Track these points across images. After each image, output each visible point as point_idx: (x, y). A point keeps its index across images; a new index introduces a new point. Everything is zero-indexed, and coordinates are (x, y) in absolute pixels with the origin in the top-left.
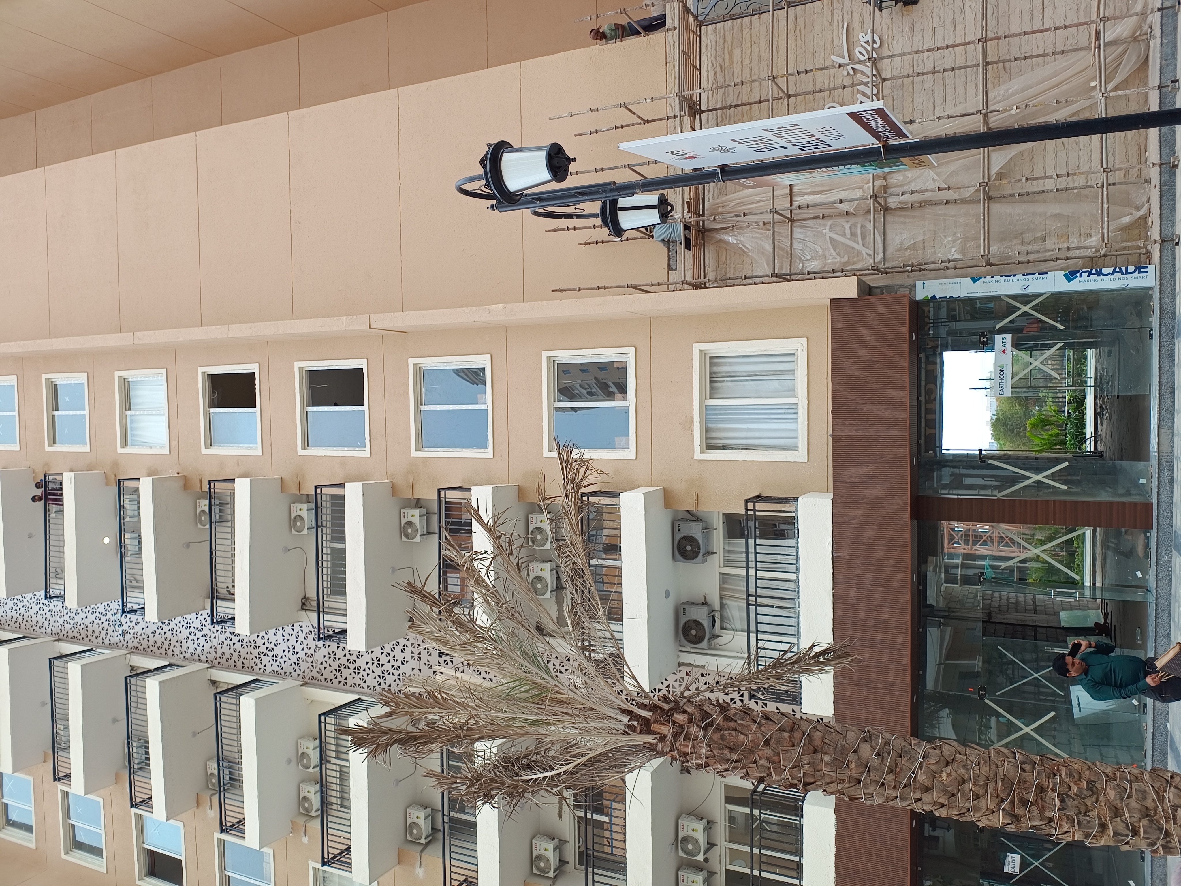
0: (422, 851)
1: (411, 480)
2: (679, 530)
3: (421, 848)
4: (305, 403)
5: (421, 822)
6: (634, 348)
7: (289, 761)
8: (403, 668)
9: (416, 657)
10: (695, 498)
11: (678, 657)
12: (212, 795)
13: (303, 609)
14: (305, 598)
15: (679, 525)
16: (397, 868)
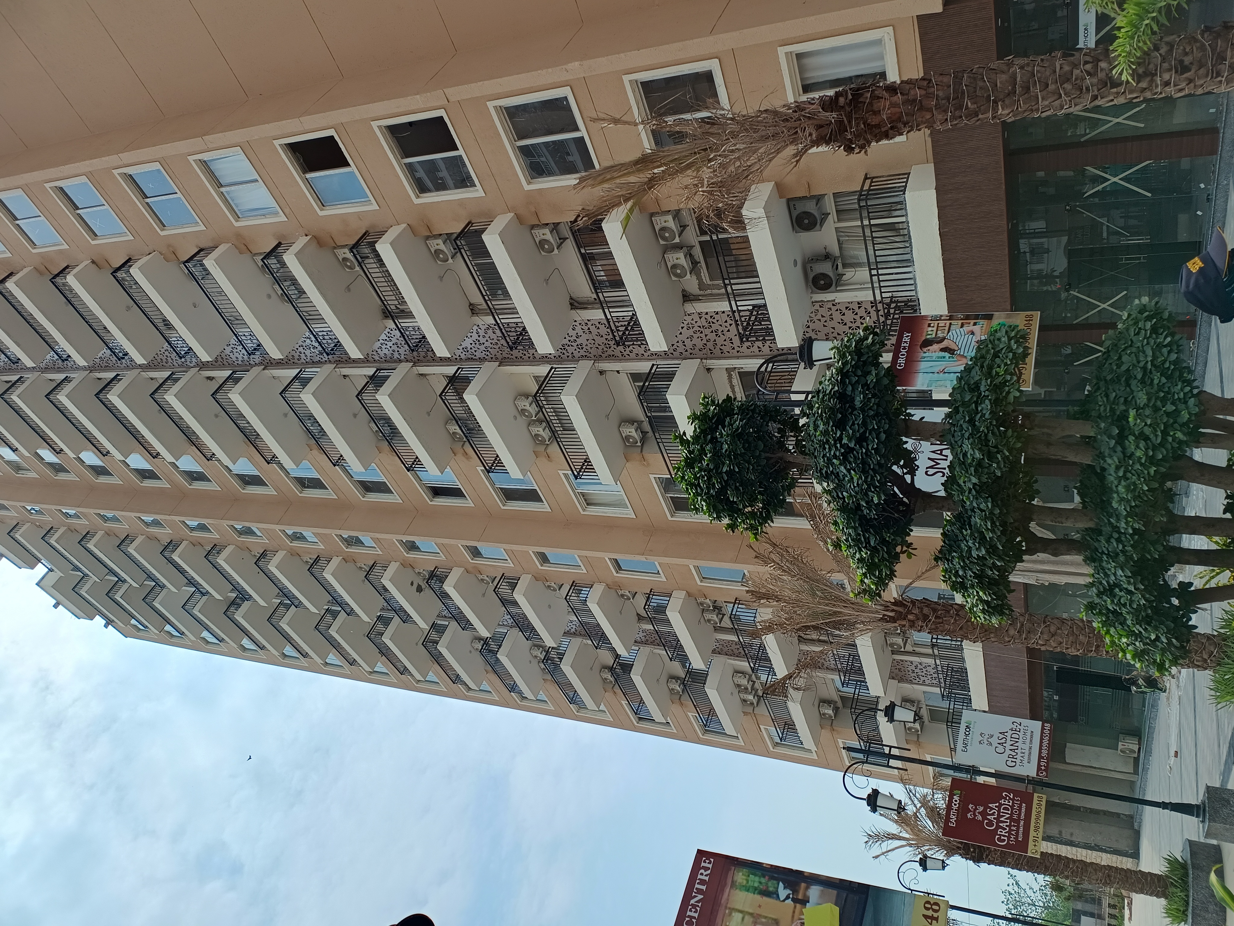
0: (641, 452)
1: (533, 210)
2: (795, 209)
3: (640, 449)
4: (399, 157)
5: (634, 434)
6: (717, 60)
7: (515, 418)
8: (579, 341)
9: (587, 331)
10: (807, 186)
11: (811, 298)
12: (463, 446)
13: (473, 313)
14: (471, 304)
15: (794, 205)
16: (628, 465)
